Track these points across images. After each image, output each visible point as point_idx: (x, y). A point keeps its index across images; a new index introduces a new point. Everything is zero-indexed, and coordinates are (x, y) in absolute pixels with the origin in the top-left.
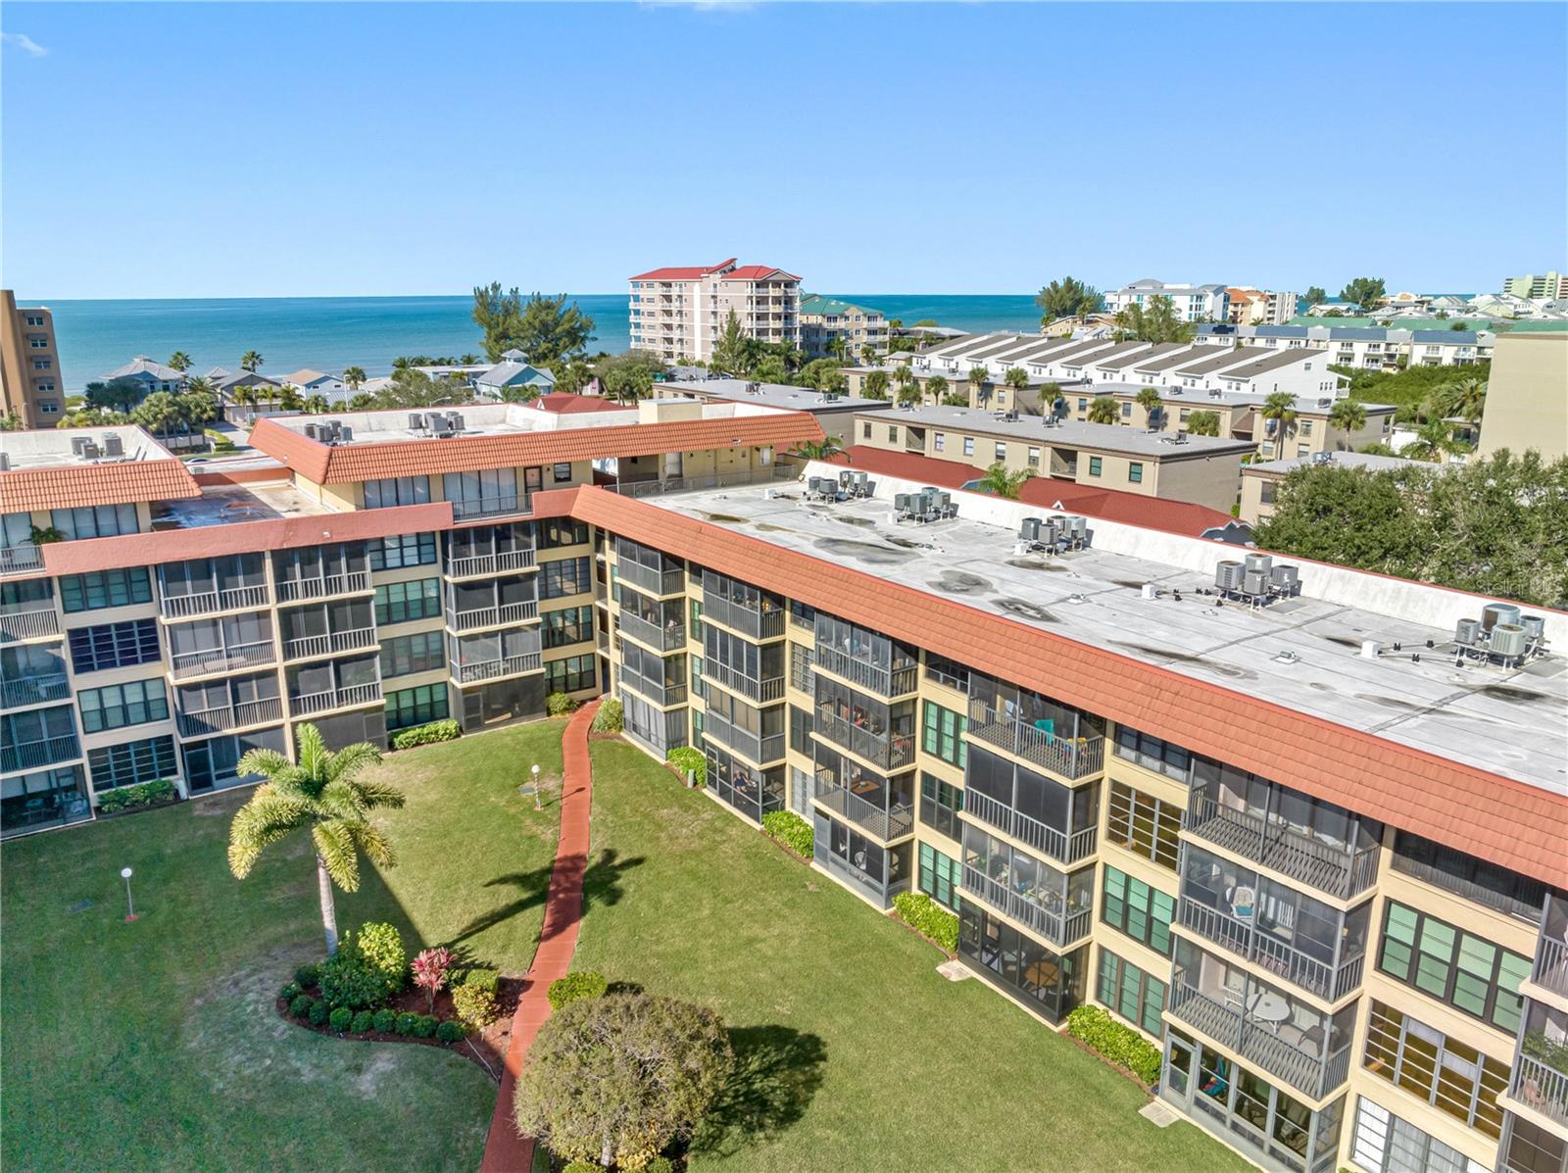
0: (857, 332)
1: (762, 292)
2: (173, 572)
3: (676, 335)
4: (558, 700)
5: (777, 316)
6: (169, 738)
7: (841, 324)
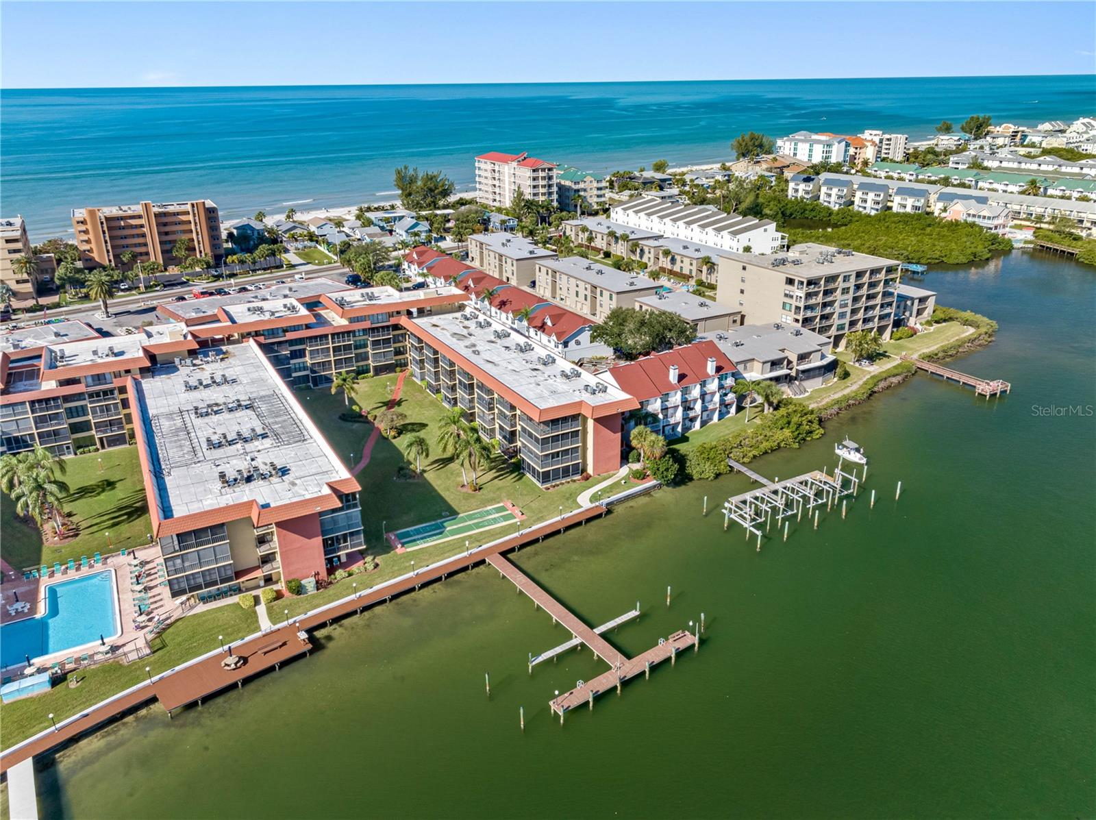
0: (591, 189)
1: (535, 175)
2: (310, 338)
3: (497, 190)
4: (398, 369)
5: (544, 186)
6: (308, 375)
7: (582, 186)
